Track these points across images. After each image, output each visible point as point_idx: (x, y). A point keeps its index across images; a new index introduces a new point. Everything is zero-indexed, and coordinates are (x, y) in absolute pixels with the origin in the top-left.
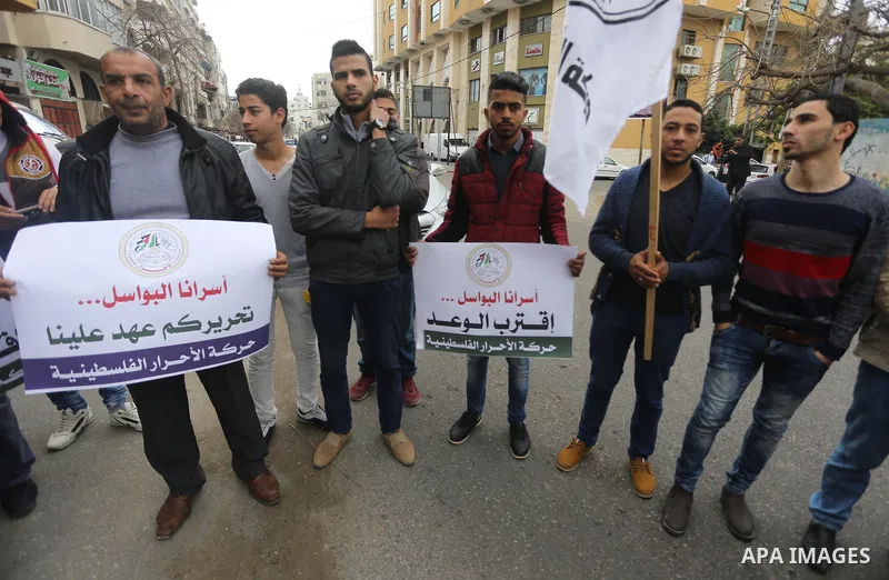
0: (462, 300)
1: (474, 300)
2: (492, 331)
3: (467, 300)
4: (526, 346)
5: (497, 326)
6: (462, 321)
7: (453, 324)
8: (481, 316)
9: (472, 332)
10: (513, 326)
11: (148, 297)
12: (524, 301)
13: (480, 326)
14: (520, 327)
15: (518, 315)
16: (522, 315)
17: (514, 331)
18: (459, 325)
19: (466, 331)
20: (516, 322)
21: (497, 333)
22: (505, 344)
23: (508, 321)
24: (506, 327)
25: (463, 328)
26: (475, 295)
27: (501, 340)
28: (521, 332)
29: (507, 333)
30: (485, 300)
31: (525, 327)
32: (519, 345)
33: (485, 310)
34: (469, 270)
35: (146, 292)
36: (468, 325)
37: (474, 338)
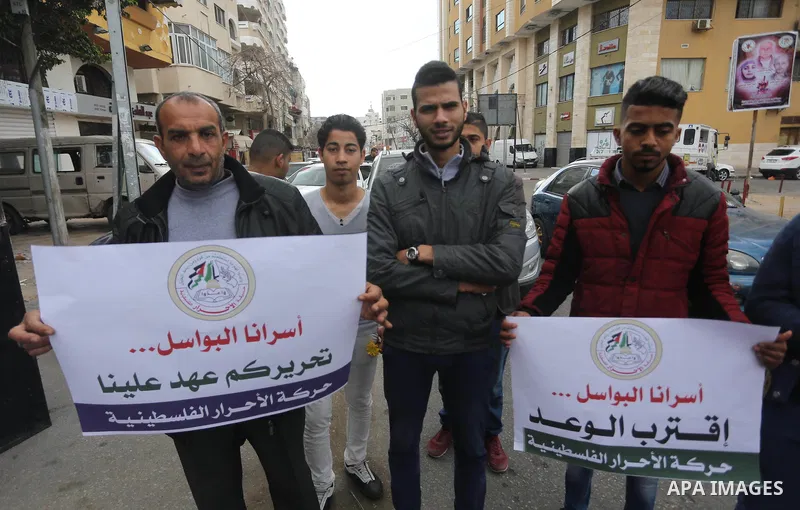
0: (584, 396)
1: (603, 397)
2: (629, 441)
3: (591, 396)
4: (683, 462)
5: (636, 434)
6: (583, 424)
7: (568, 426)
8: (613, 420)
9: (597, 440)
10: (661, 434)
11: (209, 343)
12: (679, 400)
13: (610, 433)
14: (673, 436)
15: (671, 420)
16: (678, 420)
17: (664, 441)
18: (577, 429)
19: (588, 438)
20: (668, 429)
21: (636, 443)
22: (649, 459)
23: (654, 427)
24: (652, 435)
25: (583, 433)
26: (603, 390)
27: (644, 452)
28: (674, 443)
29: (651, 443)
30: (619, 398)
31: (681, 436)
32: (670, 461)
33: (619, 411)
34: (596, 357)
35: (207, 337)
36: (592, 430)
37: (599, 449)
